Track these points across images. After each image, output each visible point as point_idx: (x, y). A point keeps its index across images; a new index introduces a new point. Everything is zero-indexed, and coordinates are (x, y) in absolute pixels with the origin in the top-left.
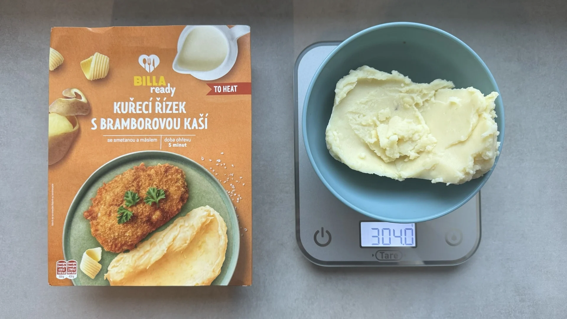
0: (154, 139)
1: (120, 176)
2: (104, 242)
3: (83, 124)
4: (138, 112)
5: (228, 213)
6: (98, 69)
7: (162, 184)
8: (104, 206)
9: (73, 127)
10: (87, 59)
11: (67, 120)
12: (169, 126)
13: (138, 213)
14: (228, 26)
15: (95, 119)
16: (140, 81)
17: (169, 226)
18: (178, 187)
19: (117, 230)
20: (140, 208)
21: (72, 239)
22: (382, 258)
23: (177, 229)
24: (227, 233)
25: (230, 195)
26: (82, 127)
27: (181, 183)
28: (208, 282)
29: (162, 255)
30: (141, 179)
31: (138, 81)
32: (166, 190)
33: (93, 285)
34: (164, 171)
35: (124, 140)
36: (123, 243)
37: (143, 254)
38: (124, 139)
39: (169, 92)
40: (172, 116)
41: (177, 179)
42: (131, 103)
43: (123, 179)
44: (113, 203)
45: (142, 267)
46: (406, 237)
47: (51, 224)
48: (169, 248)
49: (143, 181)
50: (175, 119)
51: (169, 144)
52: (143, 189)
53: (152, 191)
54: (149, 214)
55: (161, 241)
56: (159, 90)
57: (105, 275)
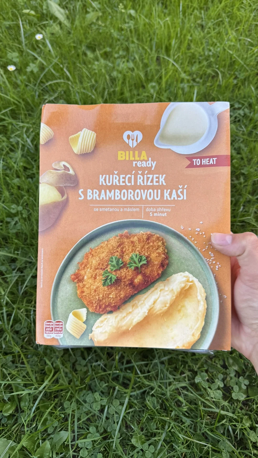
0: (136, 209)
1: (106, 242)
2: (89, 303)
3: (71, 194)
4: (122, 184)
5: (207, 279)
6: (85, 145)
7: (144, 251)
8: (90, 269)
9: (61, 197)
10: (75, 134)
11: (57, 190)
12: (150, 197)
13: (121, 277)
15: (82, 190)
16: (123, 155)
17: (150, 289)
18: (159, 253)
19: (102, 292)
20: (124, 272)
21: (59, 300)
23: (157, 293)
24: (206, 299)
25: (209, 263)
26: (70, 196)
27: (161, 250)
28: (188, 345)
29: (144, 317)
30: (125, 246)
31: (122, 155)
32: (147, 256)
33: (78, 345)
34: (146, 239)
35: (109, 209)
36: (106, 305)
37: (126, 315)
39: (150, 165)
40: (153, 187)
41: (158, 246)
42: (115, 176)
43: (109, 245)
44: (98, 267)
45: (124, 328)
47: (40, 286)
48: (150, 310)
49: (127, 247)
50: (155, 191)
51: (151, 213)
52: (126, 254)
53: (134, 257)
54: (132, 278)
55: (142, 304)
56: (141, 164)
57: (90, 335)
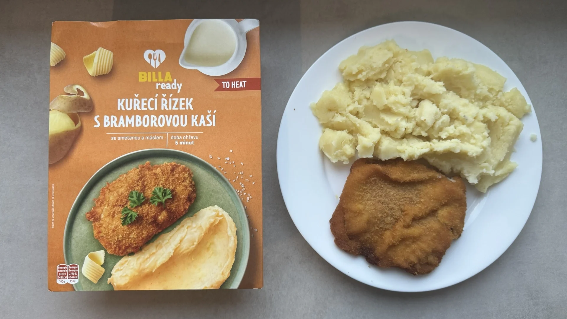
0: (160, 137)
1: (125, 175)
2: (107, 245)
3: (85, 121)
4: (143, 109)
5: (238, 213)
6: (102, 64)
7: (168, 184)
8: (108, 206)
9: (74, 125)
10: (90, 54)
11: (69, 117)
12: (176, 123)
14: (236, 20)
15: (98, 116)
16: (145, 77)
17: (176, 227)
18: (185, 186)
19: (121, 232)
20: (145, 209)
21: (73, 242)
23: (184, 231)
24: (236, 234)
25: (239, 194)
26: (84, 124)
27: (188, 182)
28: (216, 285)
29: (168, 258)
30: (147, 178)
31: (143, 77)
32: (172, 189)
33: (95, 290)
34: (170, 170)
36: (127, 246)
37: (148, 257)
38: (128, 137)
39: (175, 88)
40: (179, 113)
41: (184, 178)
42: (135, 100)
43: (128, 179)
44: (117, 203)
45: (147, 271)
47: (51, 226)
48: (175, 250)
49: (149, 180)
50: (182, 116)
51: (176, 141)
52: (148, 188)
53: (158, 191)
54: (155, 215)
55: (167, 243)
56: (165, 86)
57: (109, 279)
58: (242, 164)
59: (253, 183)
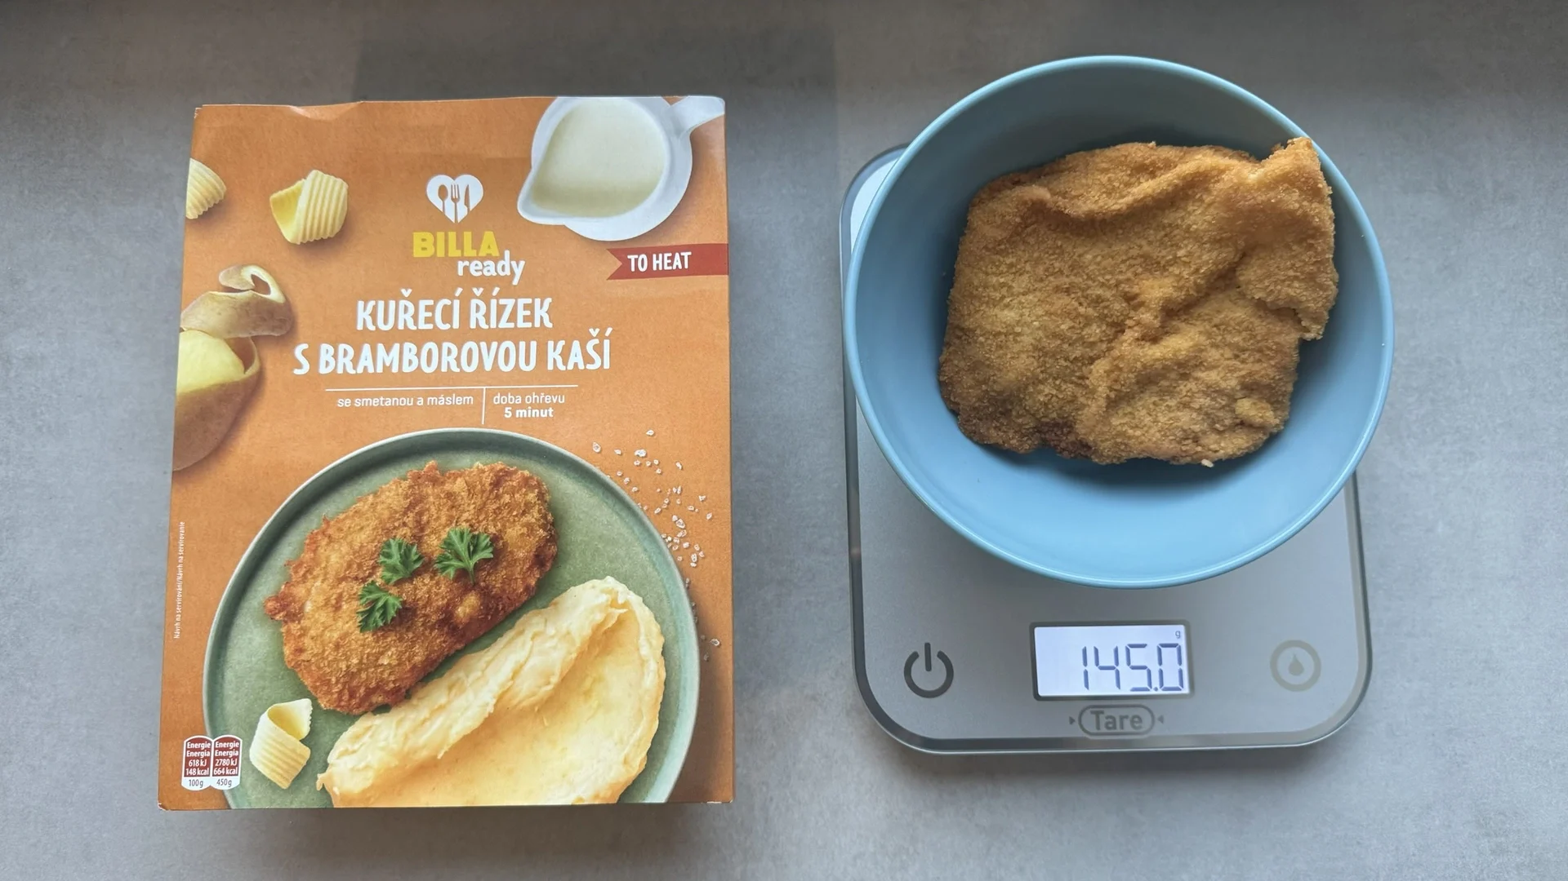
0: (465, 398)
1: (371, 498)
2: (318, 684)
3: (271, 360)
4: (423, 326)
5: (668, 597)
6: (317, 215)
7: (484, 519)
8: (323, 581)
9: (243, 369)
10: (288, 186)
11: (229, 349)
12: (507, 362)
13: (415, 601)
14: (666, 99)
15: (305, 346)
16: (429, 244)
17: (501, 636)
18: (528, 525)
19: (356, 649)
20: (423, 587)
21: (229, 675)
22: (1098, 728)
23: (524, 644)
24: (663, 653)
25: (671, 547)
26: (269, 367)
27: (536, 515)
28: (609, 793)
29: (481, 720)
30: (427, 506)
31: (424, 244)
32: (495, 534)
33: (284, 807)
34: (491, 484)
35: (384, 401)
36: (371, 687)
37: (427, 716)
38: (382, 399)
39: (508, 272)
40: (515, 335)
41: (525, 504)
42: (402, 303)
43: (379, 507)
44: (347, 572)
45: (424, 754)
46: (1162, 668)
47: (173, 634)
48: (500, 698)
49: (433, 509)
50: (522, 345)
51: (507, 409)
52: (432, 533)
53: (456, 539)
54: (448, 605)
55: (479, 679)
56: (480, 267)
57: (320, 776)
58: (678, 465)
59: (709, 516)
